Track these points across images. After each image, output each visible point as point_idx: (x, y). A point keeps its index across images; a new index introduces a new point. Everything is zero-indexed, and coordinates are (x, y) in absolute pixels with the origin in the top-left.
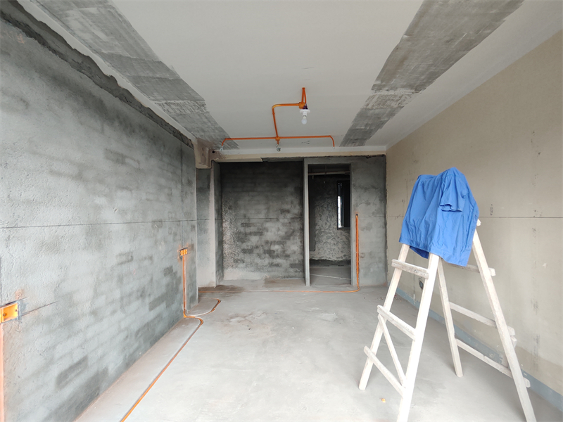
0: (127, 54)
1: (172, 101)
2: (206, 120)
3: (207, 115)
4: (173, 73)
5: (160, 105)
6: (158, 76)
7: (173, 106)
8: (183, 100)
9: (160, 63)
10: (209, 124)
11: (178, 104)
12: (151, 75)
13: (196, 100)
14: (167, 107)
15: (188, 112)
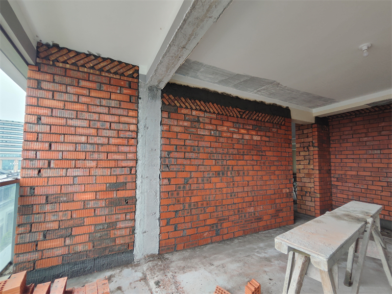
0: (224, 78)
1: (260, 89)
2: (289, 92)
3: (286, 88)
4: (247, 76)
5: (255, 93)
6: (242, 80)
7: (262, 91)
8: (264, 86)
9: (238, 74)
10: (294, 93)
11: (264, 89)
12: (239, 81)
13: (271, 83)
14: (260, 93)
15: (274, 91)
